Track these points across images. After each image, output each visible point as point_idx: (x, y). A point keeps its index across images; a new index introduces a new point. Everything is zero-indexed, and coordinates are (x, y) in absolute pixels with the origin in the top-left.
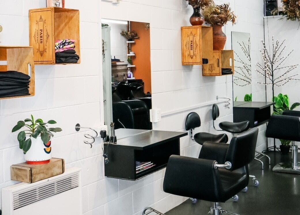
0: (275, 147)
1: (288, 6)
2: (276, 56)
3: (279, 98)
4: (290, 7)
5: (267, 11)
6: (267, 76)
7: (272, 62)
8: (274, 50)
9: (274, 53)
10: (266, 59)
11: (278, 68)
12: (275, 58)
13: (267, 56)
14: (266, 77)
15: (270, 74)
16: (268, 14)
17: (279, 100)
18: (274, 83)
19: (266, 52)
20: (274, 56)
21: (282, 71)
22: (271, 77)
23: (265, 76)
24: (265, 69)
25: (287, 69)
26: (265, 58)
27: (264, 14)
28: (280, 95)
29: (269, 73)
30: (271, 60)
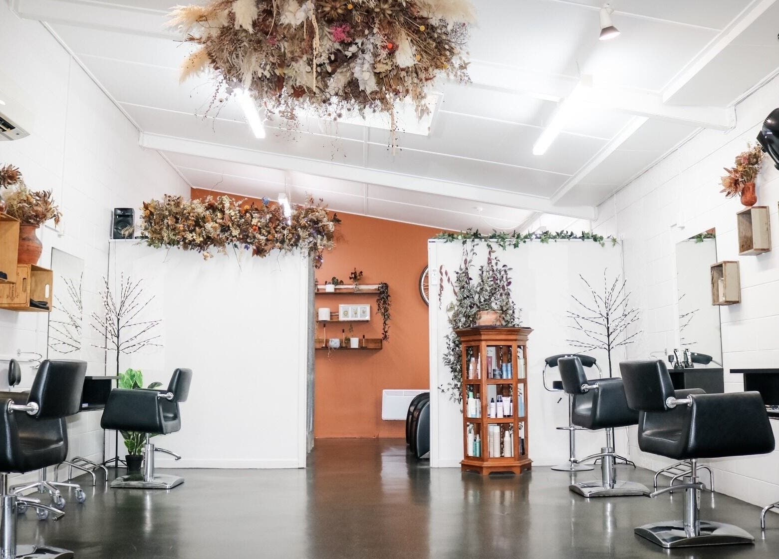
0: (117, 458)
1: (151, 223)
2: (126, 304)
3: (127, 377)
4: (153, 224)
5: (115, 230)
6: (109, 336)
7: (119, 314)
8: (123, 295)
9: (123, 299)
10: (108, 308)
11: (128, 324)
12: (124, 309)
13: (110, 304)
14: (106, 338)
15: (113, 333)
16: (117, 236)
17: (127, 379)
18: (120, 349)
19: (109, 297)
20: (123, 303)
21: (135, 330)
22: (115, 339)
23: (106, 336)
24: (106, 325)
25: (144, 327)
26: (107, 306)
27: (111, 235)
28: (129, 372)
29: (112, 331)
30: (118, 311)
